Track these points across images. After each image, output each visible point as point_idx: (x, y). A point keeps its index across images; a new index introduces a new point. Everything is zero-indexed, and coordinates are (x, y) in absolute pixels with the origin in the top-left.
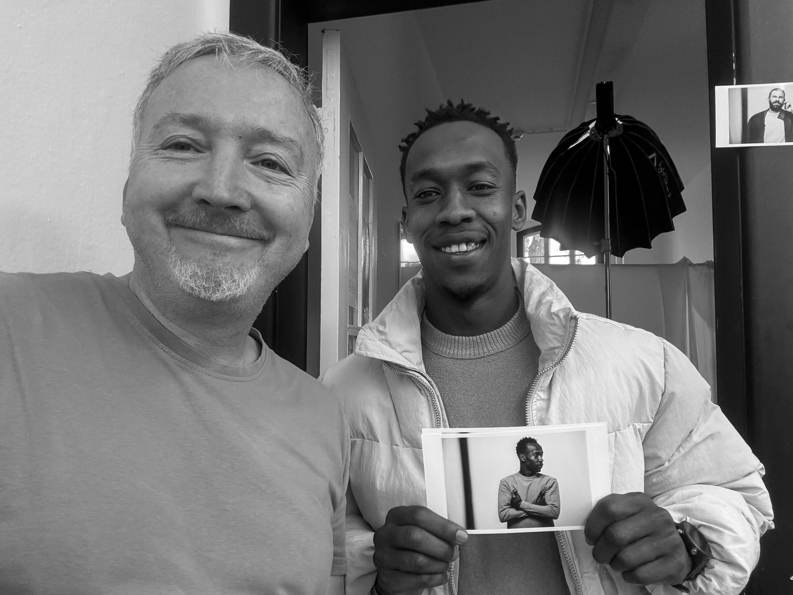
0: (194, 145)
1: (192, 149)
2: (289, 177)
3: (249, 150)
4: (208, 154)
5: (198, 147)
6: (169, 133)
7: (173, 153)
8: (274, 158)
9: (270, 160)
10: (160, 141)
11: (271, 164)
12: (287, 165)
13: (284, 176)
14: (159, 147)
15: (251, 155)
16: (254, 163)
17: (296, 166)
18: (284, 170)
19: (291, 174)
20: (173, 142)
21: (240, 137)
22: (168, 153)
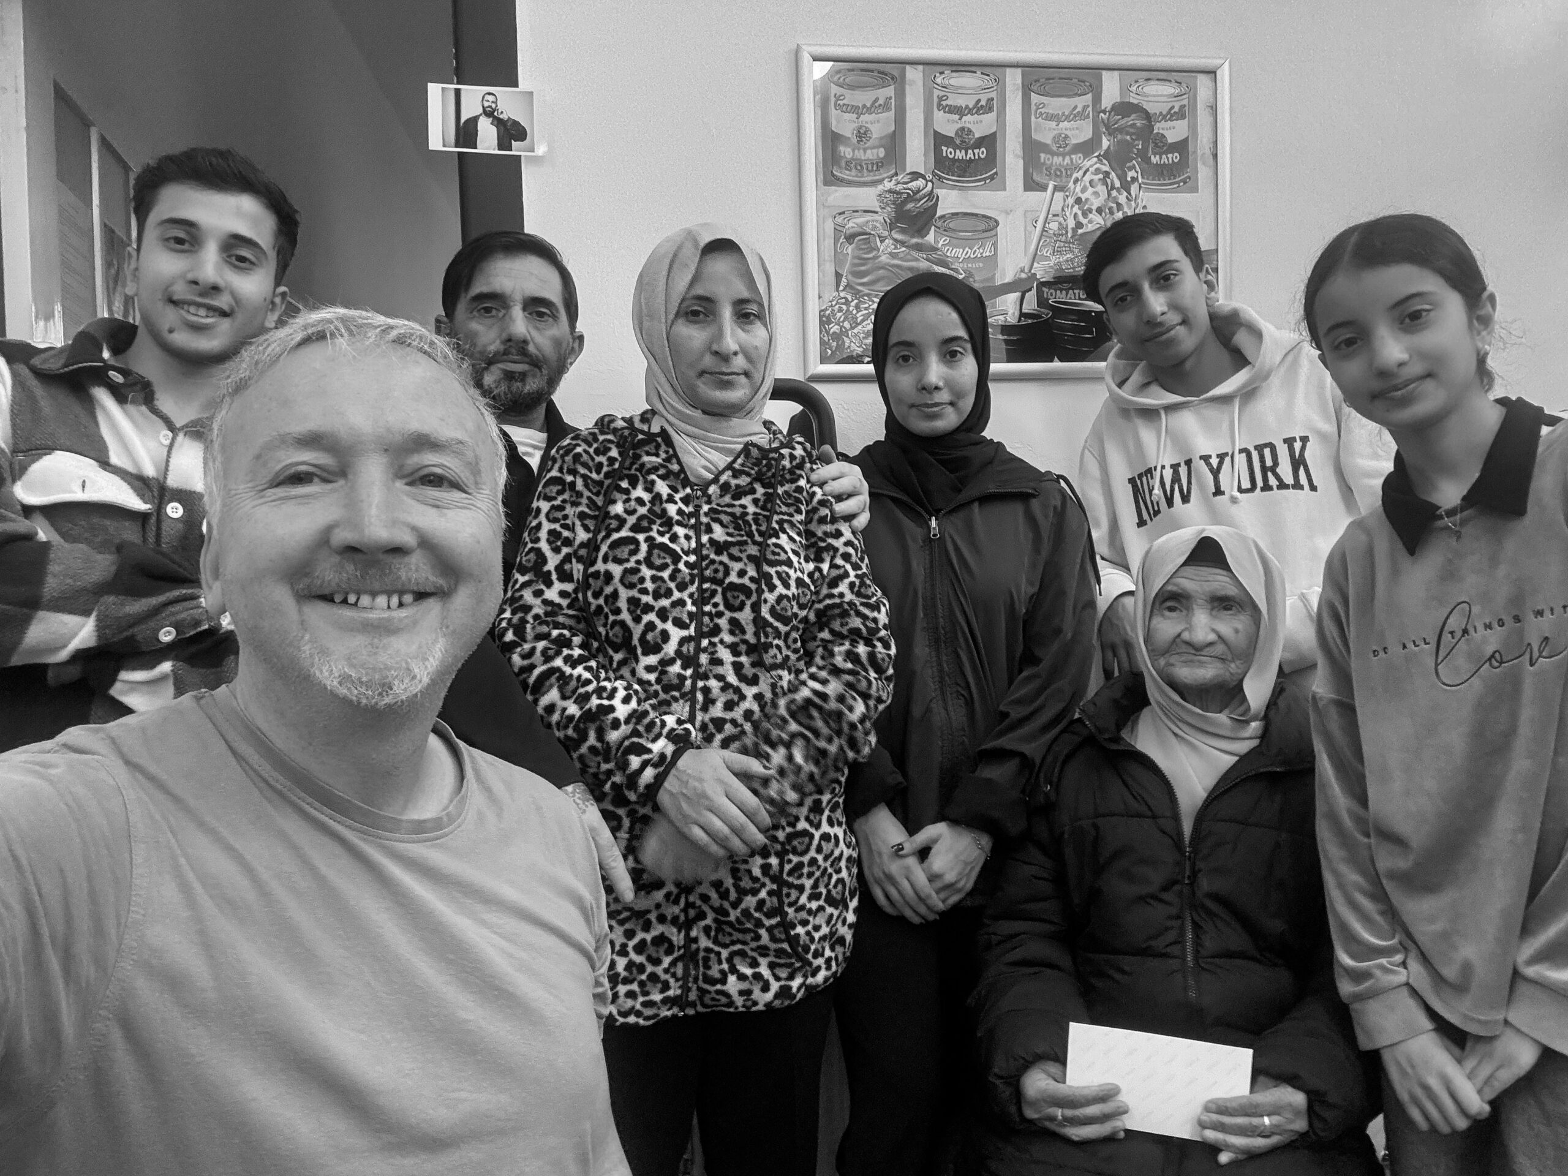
0: (319, 472)
1: (316, 480)
2: (464, 495)
3: (401, 467)
4: (341, 482)
5: (324, 475)
6: (279, 461)
7: (289, 490)
8: (438, 471)
9: (434, 475)
10: (266, 475)
11: (435, 480)
12: (459, 478)
13: (457, 495)
14: (265, 486)
15: (406, 472)
16: (410, 484)
17: (472, 478)
18: (456, 485)
19: (466, 490)
20: (288, 473)
21: (386, 450)
22: (281, 492)
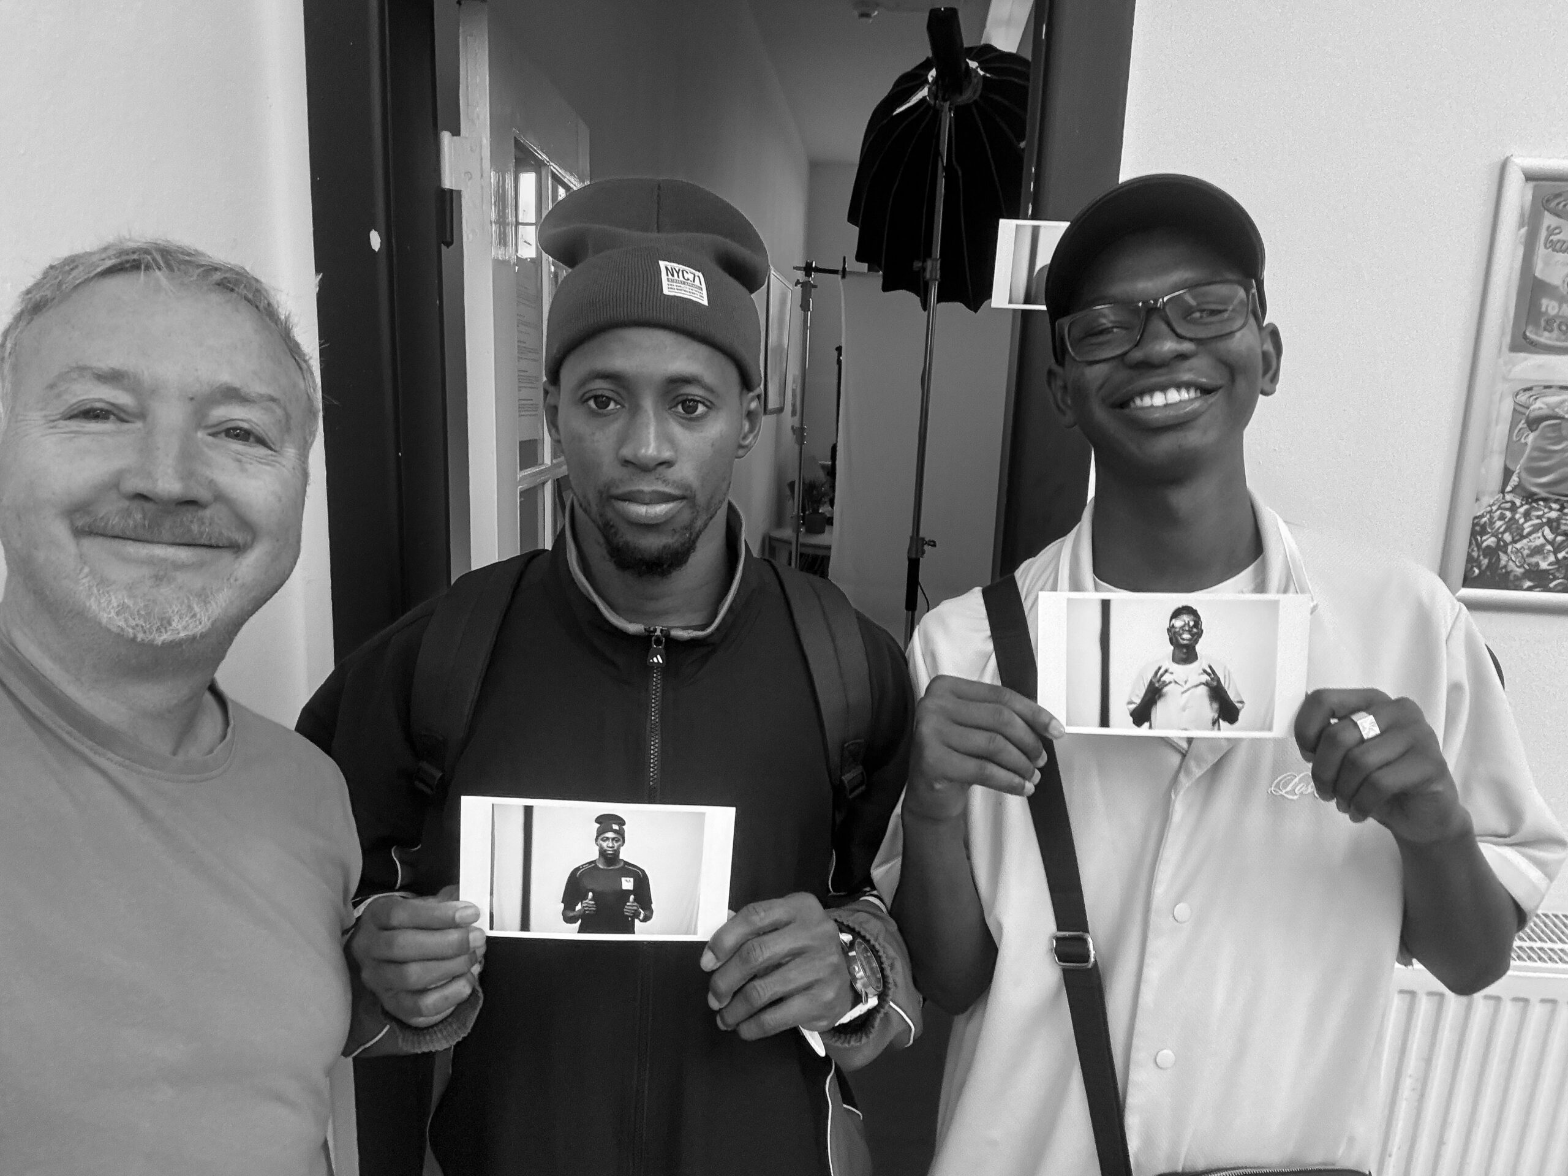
0: (116, 412)
1: (112, 417)
2: (270, 452)
3: (203, 417)
5: (122, 415)
6: (76, 395)
7: (84, 424)
8: (245, 426)
10: (61, 407)
11: (242, 435)
12: (267, 434)
13: (262, 451)
17: (279, 435)
19: (272, 446)
20: (82, 408)
21: (192, 399)
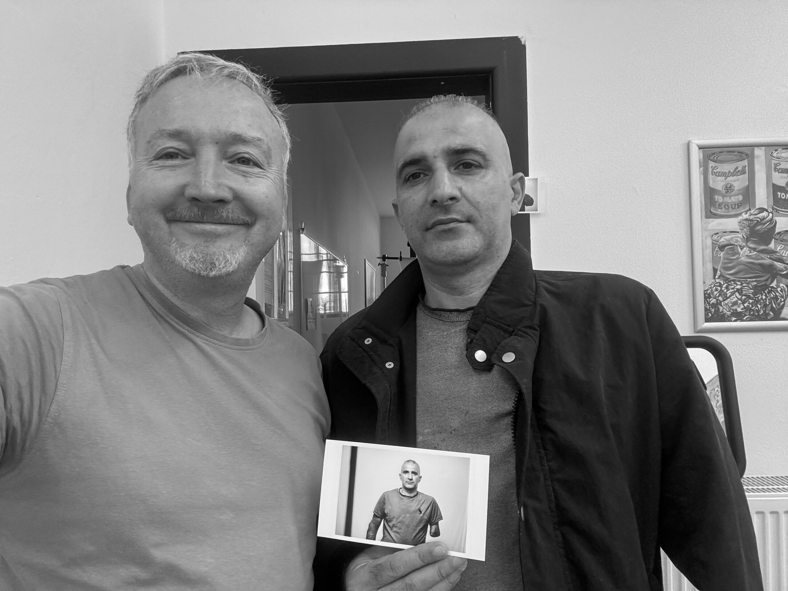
3: (226, 152)
4: (193, 160)
6: (159, 146)
9: (244, 158)
10: (153, 152)
14: (153, 159)
15: (228, 156)
16: (231, 162)
22: (161, 162)
